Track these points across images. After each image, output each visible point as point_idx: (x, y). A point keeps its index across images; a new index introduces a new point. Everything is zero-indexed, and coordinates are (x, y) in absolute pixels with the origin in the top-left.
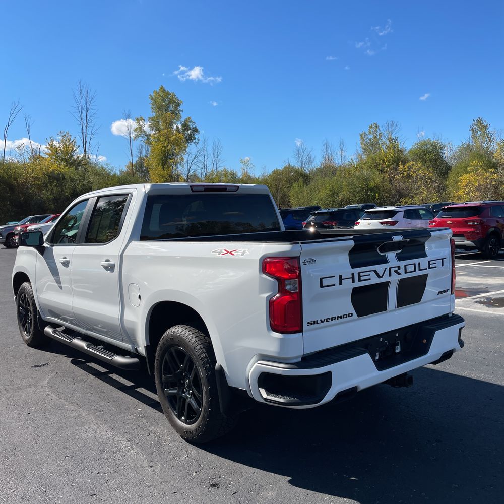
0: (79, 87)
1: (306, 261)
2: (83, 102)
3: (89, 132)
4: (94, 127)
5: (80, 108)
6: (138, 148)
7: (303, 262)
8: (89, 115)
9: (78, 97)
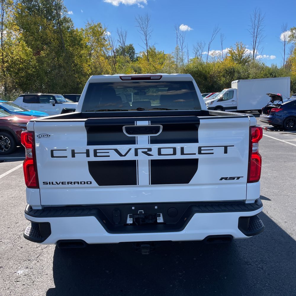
0: (255, 12)
1: (40, 136)
2: (256, 21)
3: (257, 41)
4: (261, 37)
5: (254, 26)
6: (290, 49)
7: (37, 136)
8: (259, 30)
9: (253, 19)
